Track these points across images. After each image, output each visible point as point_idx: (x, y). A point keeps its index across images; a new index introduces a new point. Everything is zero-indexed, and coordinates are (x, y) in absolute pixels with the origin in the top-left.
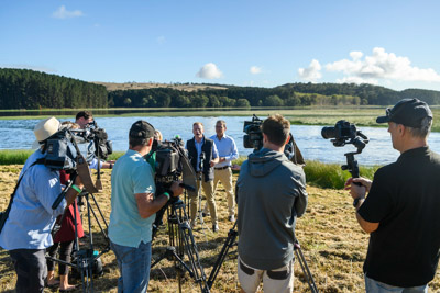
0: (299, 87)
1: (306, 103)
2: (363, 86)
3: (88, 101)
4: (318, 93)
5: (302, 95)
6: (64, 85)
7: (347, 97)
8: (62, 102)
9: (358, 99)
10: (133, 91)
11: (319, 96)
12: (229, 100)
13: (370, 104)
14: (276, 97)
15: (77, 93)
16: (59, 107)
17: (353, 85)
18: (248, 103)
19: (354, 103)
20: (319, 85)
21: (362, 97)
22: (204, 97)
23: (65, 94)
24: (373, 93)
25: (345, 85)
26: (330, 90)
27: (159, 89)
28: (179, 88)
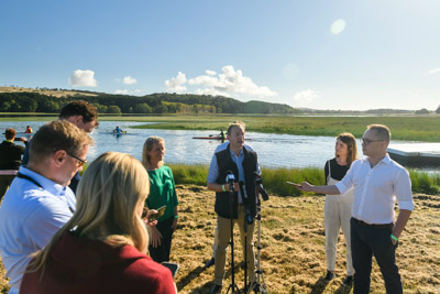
0: (165, 97)
1: (172, 110)
2: (218, 97)
4: (182, 102)
5: (168, 104)
9: (214, 107)
11: (182, 105)
12: (101, 106)
13: (224, 112)
14: (146, 105)
17: (209, 96)
18: (119, 110)
19: (211, 111)
20: (182, 96)
21: (217, 106)
24: (225, 103)
25: (204, 96)
26: (192, 100)
27: (24, 94)
28: (46, 93)
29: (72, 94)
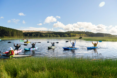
0: (71, 32)
1: (74, 36)
2: (87, 32)
3: (18, 35)
5: (73, 34)
6: (11, 31)
7: (83, 35)
8: (11, 35)
10: (30, 32)
11: (77, 34)
12: (54, 35)
13: (89, 36)
14: (66, 34)
15: (15, 33)
16: (10, 36)
17: (84, 32)
18: (59, 36)
19: (85, 36)
20: (76, 32)
21: (87, 35)
22: (48, 34)
23: (12, 33)
24: (89, 34)
25: (82, 32)
26: (79, 33)
27: (36, 32)
28: (41, 32)
29: (47, 32)
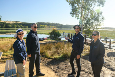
4: (46, 25)
7: (53, 26)
13: (58, 28)
18: (28, 27)
20: (46, 23)
22: (15, 25)
26: (49, 24)
